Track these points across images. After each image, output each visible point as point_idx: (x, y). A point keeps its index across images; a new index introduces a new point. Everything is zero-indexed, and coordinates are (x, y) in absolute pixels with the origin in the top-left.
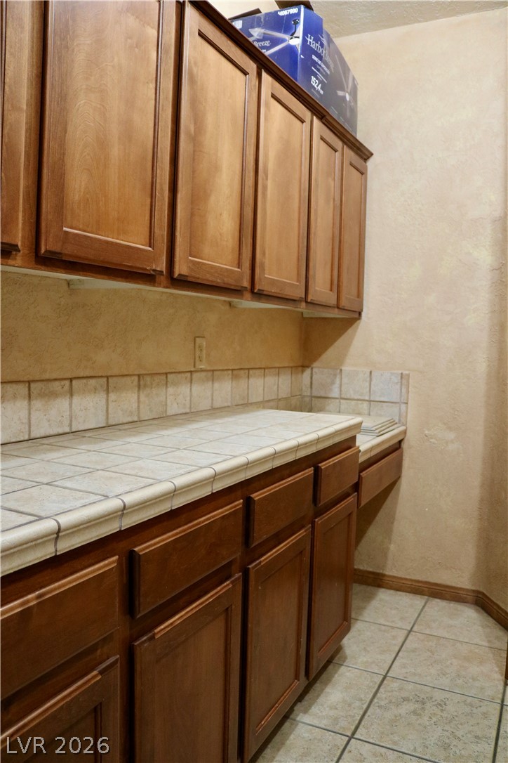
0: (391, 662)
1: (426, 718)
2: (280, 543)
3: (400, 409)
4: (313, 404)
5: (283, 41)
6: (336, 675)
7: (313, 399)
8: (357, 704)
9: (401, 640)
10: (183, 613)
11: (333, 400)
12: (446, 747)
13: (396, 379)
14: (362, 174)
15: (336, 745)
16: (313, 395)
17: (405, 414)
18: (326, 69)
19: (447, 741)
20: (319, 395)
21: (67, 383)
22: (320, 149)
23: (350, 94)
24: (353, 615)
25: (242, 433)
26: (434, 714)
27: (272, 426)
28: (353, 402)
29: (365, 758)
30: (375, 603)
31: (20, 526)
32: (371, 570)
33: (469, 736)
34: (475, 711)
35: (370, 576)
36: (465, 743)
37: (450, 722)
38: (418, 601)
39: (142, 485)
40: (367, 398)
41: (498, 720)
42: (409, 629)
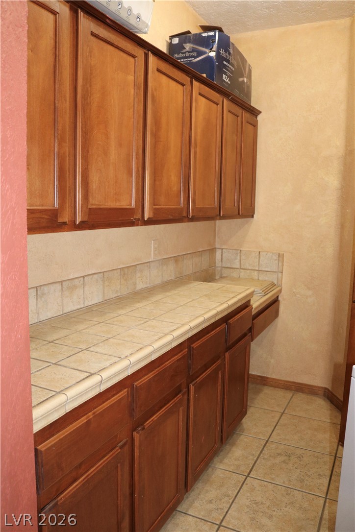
0: (271, 432)
1: (291, 465)
2: (207, 369)
3: (278, 276)
4: (223, 272)
5: (205, 53)
6: (238, 441)
7: (223, 269)
8: (251, 457)
9: (277, 419)
10: (158, 414)
11: (235, 270)
12: (302, 481)
13: (275, 257)
14: (254, 126)
15: (239, 481)
16: (223, 266)
17: (281, 279)
18: (232, 68)
19: (302, 478)
20: (226, 266)
21: (82, 279)
22: (228, 117)
23: (247, 78)
24: (248, 404)
25: (184, 304)
26: (296, 462)
27: (200, 297)
28: (248, 271)
29: (255, 488)
30: (261, 395)
31: (83, 379)
32: (259, 374)
33: (315, 474)
34: (319, 460)
35: (259, 378)
36: (313, 479)
37: (305, 466)
38: (289, 394)
39: (137, 349)
40: (257, 269)
41: (332, 465)
42: (282, 412)
